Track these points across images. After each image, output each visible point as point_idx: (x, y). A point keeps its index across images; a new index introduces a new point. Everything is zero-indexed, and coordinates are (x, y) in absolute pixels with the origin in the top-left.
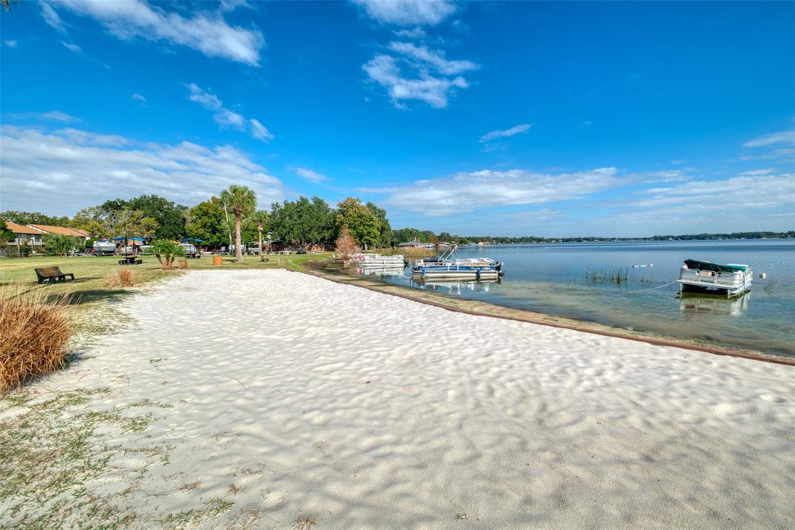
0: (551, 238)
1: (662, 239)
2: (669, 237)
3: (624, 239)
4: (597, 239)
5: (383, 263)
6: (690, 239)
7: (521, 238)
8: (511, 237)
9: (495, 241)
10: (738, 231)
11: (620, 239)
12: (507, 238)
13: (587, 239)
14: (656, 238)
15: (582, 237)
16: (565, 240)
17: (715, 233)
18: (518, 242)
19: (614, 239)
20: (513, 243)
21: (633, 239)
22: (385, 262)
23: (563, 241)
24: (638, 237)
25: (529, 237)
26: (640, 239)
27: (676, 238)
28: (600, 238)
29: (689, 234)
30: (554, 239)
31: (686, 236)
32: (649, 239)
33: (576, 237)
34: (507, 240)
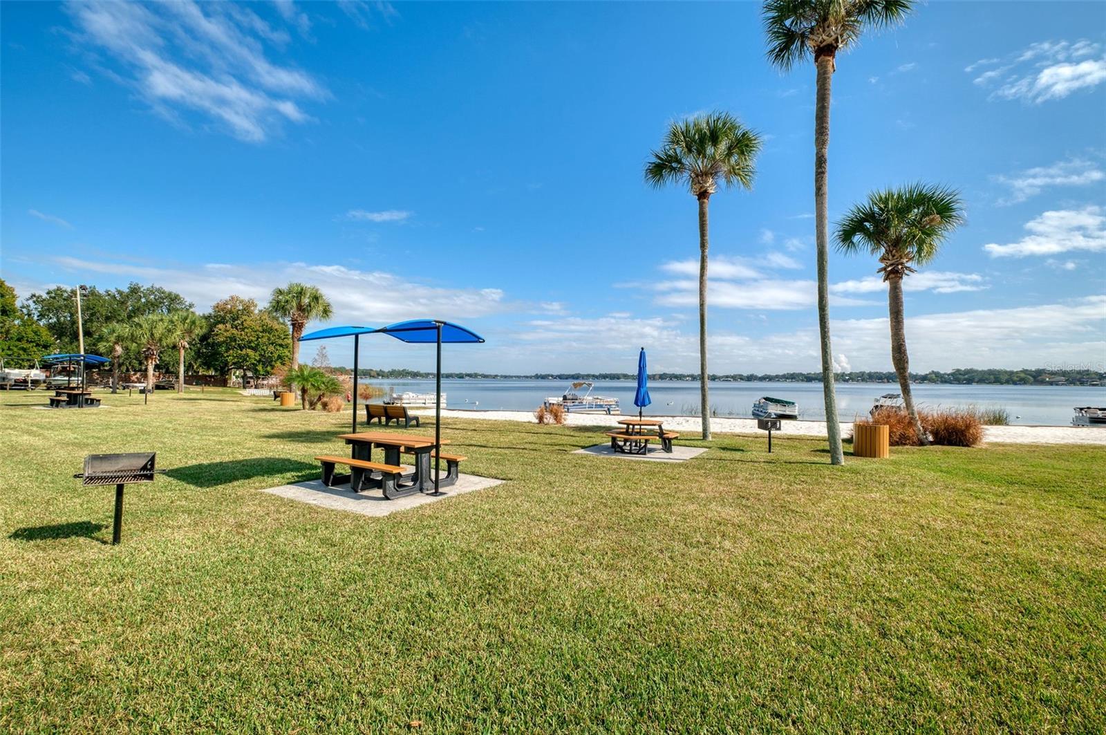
1: (544, 377)
2: (549, 375)
3: (506, 377)
4: (480, 375)
5: (425, 403)
6: (567, 379)
8: (377, 368)
10: (603, 372)
11: (502, 376)
12: (371, 370)
13: (470, 375)
14: (537, 377)
15: (464, 373)
17: (586, 373)
18: (388, 377)
19: (496, 376)
20: (380, 377)
21: (515, 377)
22: (427, 401)
24: (519, 375)
26: (521, 377)
27: (554, 377)
29: (566, 373)
31: (564, 375)
32: (531, 377)
33: (457, 372)
34: (372, 374)
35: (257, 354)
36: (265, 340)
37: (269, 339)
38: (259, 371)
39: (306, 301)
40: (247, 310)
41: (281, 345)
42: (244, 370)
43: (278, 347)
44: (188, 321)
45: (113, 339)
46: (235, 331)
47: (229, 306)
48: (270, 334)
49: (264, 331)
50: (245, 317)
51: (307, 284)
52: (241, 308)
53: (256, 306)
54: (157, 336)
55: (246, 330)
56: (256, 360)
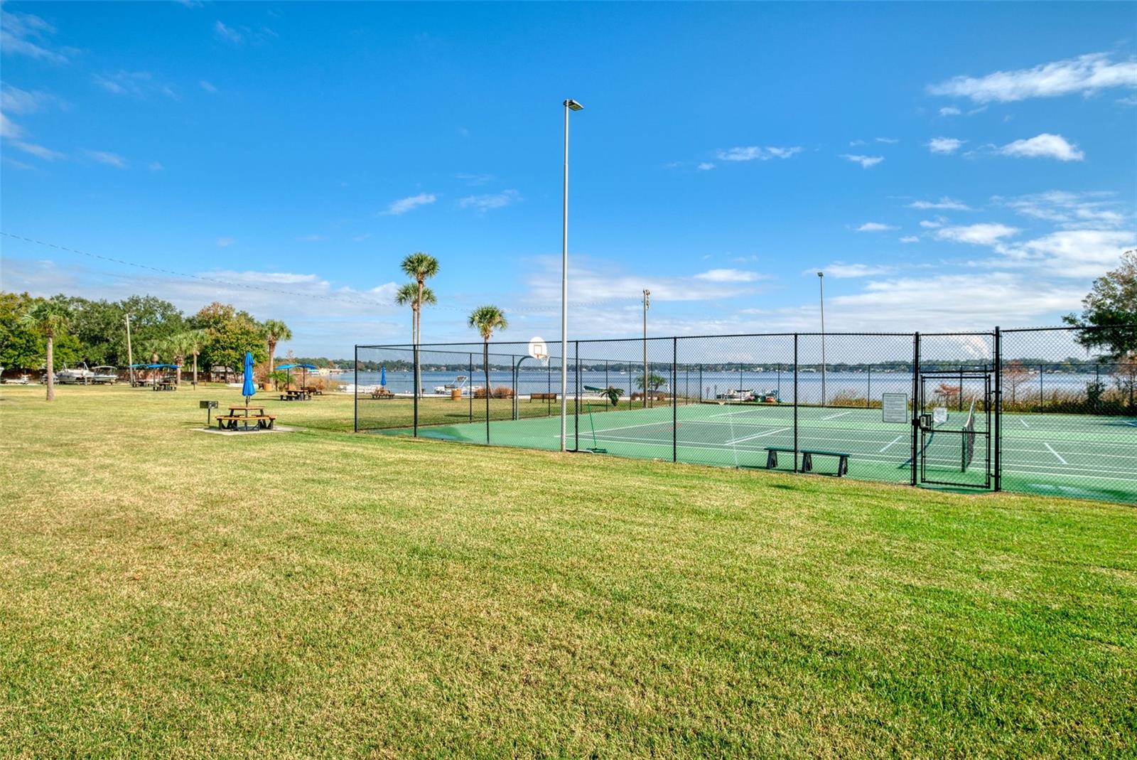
0: (427, 363)
7: (382, 362)
9: (337, 366)
16: (450, 367)
23: (447, 370)
25: (395, 360)
28: (499, 365)
30: (433, 366)
35: (237, 354)
36: (243, 341)
37: (247, 340)
38: (239, 368)
39: (276, 330)
40: (227, 316)
41: (257, 346)
42: (226, 367)
43: (254, 347)
44: (198, 337)
45: (152, 349)
46: (219, 335)
47: (212, 311)
48: (247, 335)
49: (242, 334)
50: (226, 322)
51: (277, 320)
52: (222, 313)
53: (234, 310)
54: (183, 349)
55: (228, 334)
56: (236, 359)
